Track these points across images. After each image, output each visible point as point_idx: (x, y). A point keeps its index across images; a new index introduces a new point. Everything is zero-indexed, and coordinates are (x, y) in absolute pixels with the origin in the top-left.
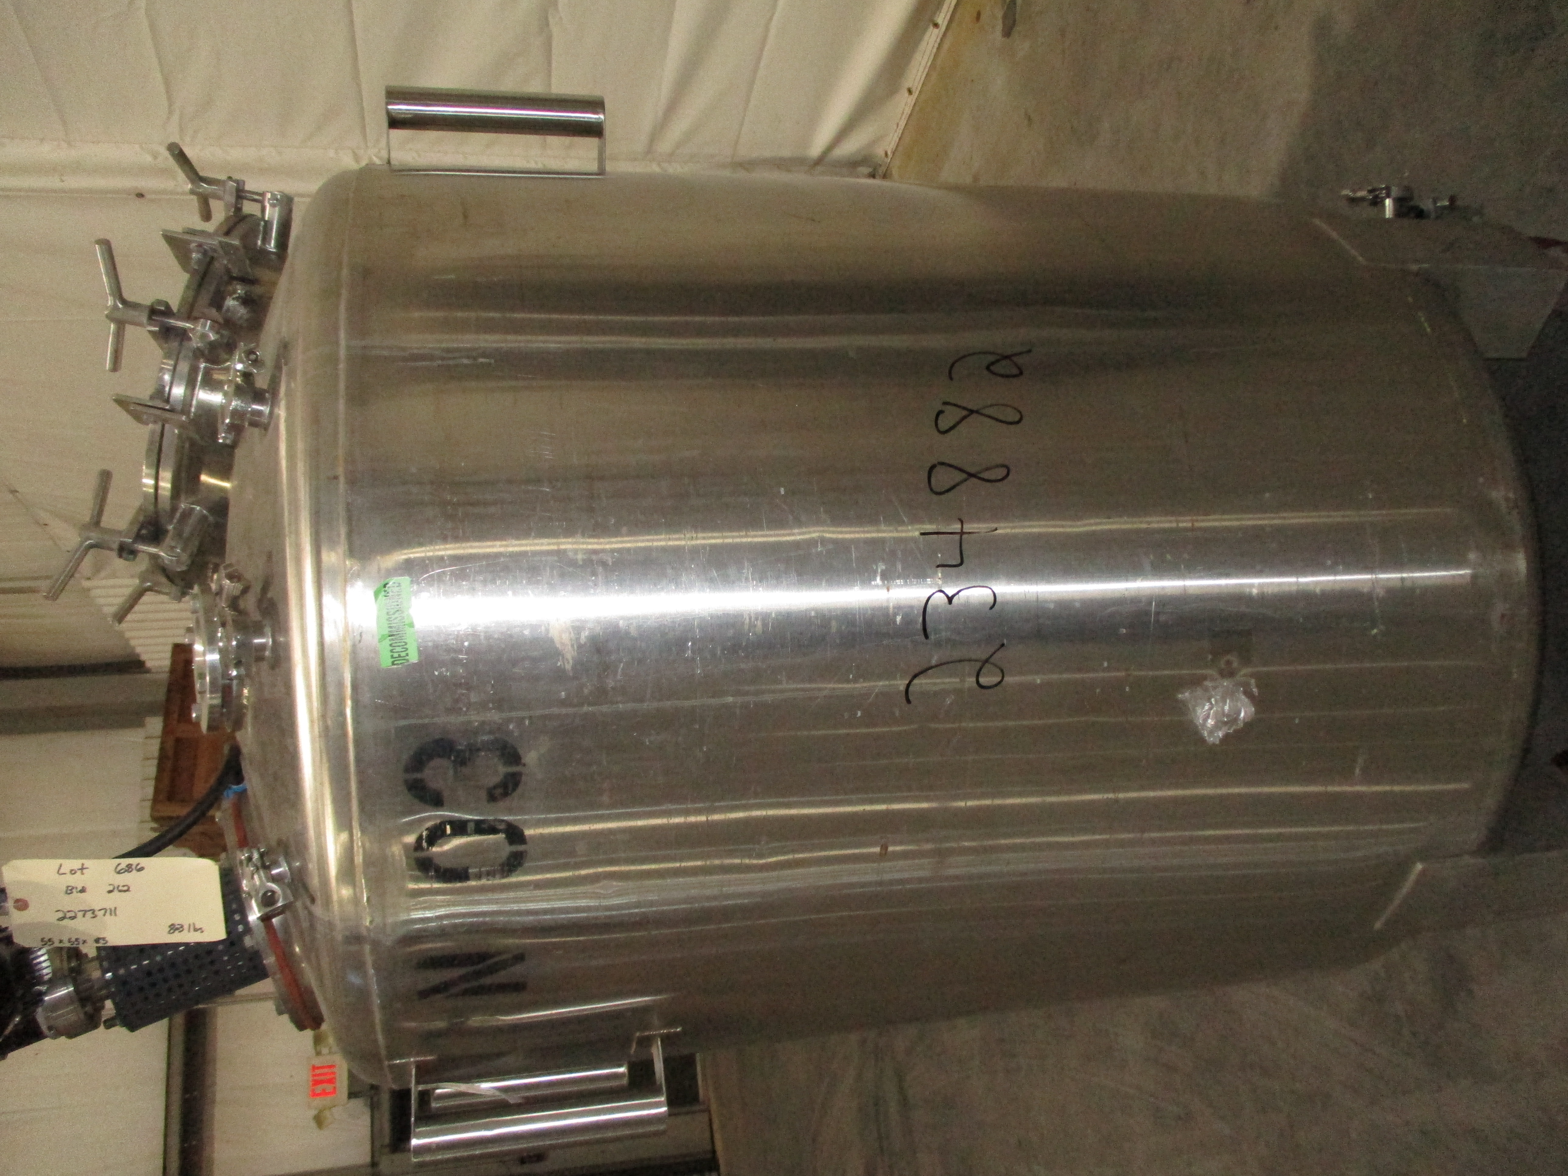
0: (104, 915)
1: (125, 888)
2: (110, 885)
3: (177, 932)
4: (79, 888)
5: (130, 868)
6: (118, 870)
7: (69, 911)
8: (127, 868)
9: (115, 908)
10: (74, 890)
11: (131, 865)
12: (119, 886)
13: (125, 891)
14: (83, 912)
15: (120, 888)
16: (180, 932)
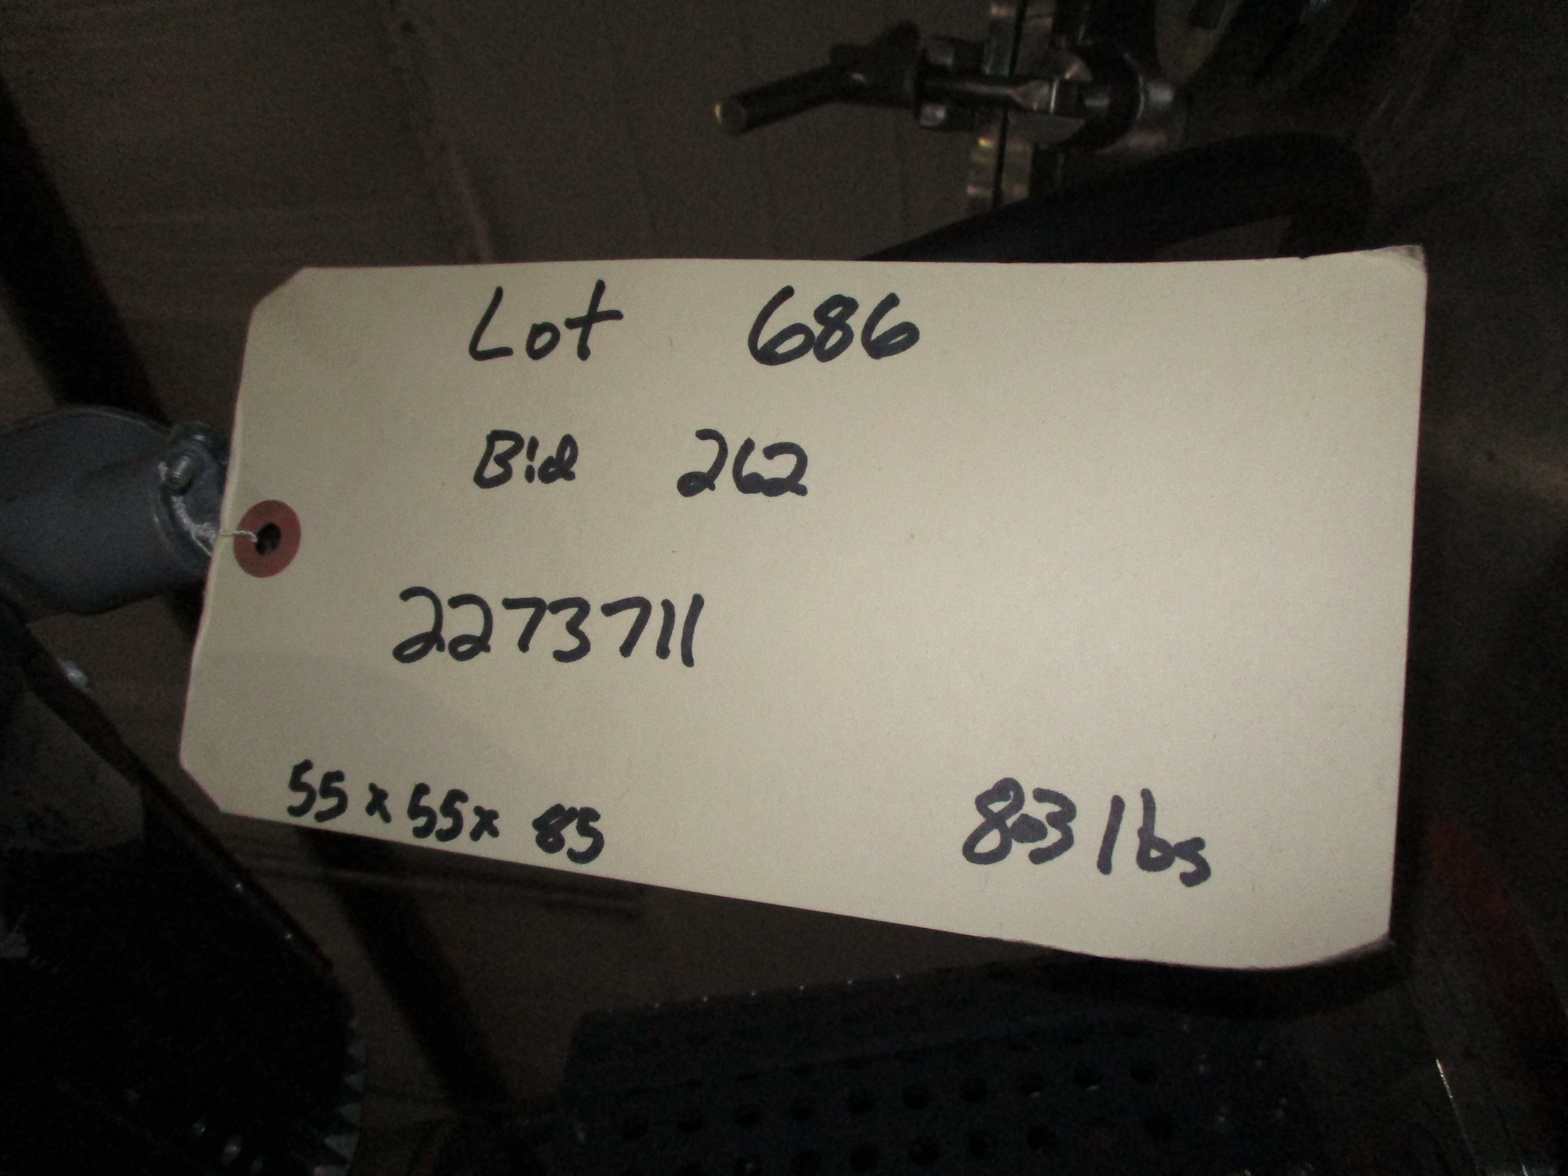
0: (627, 649)
1: (783, 466)
2: (704, 435)
3: (1020, 850)
4: (547, 450)
5: (840, 323)
6: (762, 341)
7: (456, 602)
8: (817, 329)
9: (698, 602)
10: (519, 463)
11: (849, 305)
12: (748, 447)
13: (774, 488)
14: (527, 613)
15: (756, 464)
16: (1038, 857)
